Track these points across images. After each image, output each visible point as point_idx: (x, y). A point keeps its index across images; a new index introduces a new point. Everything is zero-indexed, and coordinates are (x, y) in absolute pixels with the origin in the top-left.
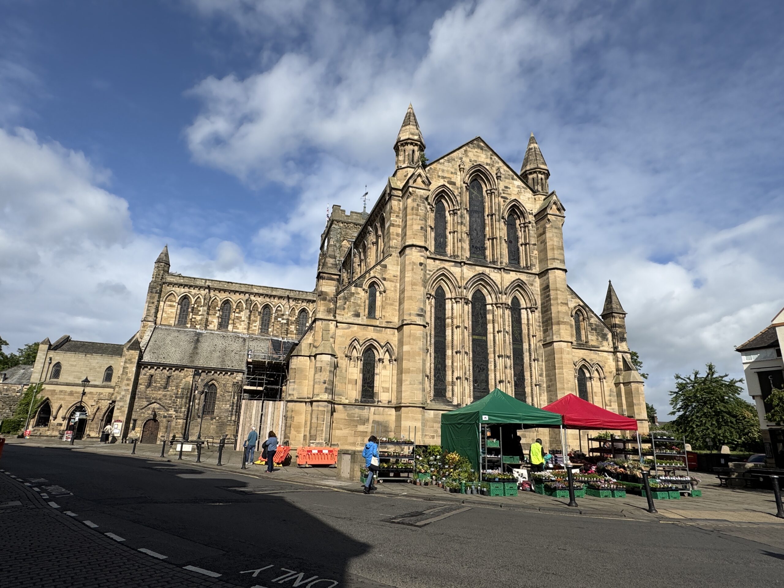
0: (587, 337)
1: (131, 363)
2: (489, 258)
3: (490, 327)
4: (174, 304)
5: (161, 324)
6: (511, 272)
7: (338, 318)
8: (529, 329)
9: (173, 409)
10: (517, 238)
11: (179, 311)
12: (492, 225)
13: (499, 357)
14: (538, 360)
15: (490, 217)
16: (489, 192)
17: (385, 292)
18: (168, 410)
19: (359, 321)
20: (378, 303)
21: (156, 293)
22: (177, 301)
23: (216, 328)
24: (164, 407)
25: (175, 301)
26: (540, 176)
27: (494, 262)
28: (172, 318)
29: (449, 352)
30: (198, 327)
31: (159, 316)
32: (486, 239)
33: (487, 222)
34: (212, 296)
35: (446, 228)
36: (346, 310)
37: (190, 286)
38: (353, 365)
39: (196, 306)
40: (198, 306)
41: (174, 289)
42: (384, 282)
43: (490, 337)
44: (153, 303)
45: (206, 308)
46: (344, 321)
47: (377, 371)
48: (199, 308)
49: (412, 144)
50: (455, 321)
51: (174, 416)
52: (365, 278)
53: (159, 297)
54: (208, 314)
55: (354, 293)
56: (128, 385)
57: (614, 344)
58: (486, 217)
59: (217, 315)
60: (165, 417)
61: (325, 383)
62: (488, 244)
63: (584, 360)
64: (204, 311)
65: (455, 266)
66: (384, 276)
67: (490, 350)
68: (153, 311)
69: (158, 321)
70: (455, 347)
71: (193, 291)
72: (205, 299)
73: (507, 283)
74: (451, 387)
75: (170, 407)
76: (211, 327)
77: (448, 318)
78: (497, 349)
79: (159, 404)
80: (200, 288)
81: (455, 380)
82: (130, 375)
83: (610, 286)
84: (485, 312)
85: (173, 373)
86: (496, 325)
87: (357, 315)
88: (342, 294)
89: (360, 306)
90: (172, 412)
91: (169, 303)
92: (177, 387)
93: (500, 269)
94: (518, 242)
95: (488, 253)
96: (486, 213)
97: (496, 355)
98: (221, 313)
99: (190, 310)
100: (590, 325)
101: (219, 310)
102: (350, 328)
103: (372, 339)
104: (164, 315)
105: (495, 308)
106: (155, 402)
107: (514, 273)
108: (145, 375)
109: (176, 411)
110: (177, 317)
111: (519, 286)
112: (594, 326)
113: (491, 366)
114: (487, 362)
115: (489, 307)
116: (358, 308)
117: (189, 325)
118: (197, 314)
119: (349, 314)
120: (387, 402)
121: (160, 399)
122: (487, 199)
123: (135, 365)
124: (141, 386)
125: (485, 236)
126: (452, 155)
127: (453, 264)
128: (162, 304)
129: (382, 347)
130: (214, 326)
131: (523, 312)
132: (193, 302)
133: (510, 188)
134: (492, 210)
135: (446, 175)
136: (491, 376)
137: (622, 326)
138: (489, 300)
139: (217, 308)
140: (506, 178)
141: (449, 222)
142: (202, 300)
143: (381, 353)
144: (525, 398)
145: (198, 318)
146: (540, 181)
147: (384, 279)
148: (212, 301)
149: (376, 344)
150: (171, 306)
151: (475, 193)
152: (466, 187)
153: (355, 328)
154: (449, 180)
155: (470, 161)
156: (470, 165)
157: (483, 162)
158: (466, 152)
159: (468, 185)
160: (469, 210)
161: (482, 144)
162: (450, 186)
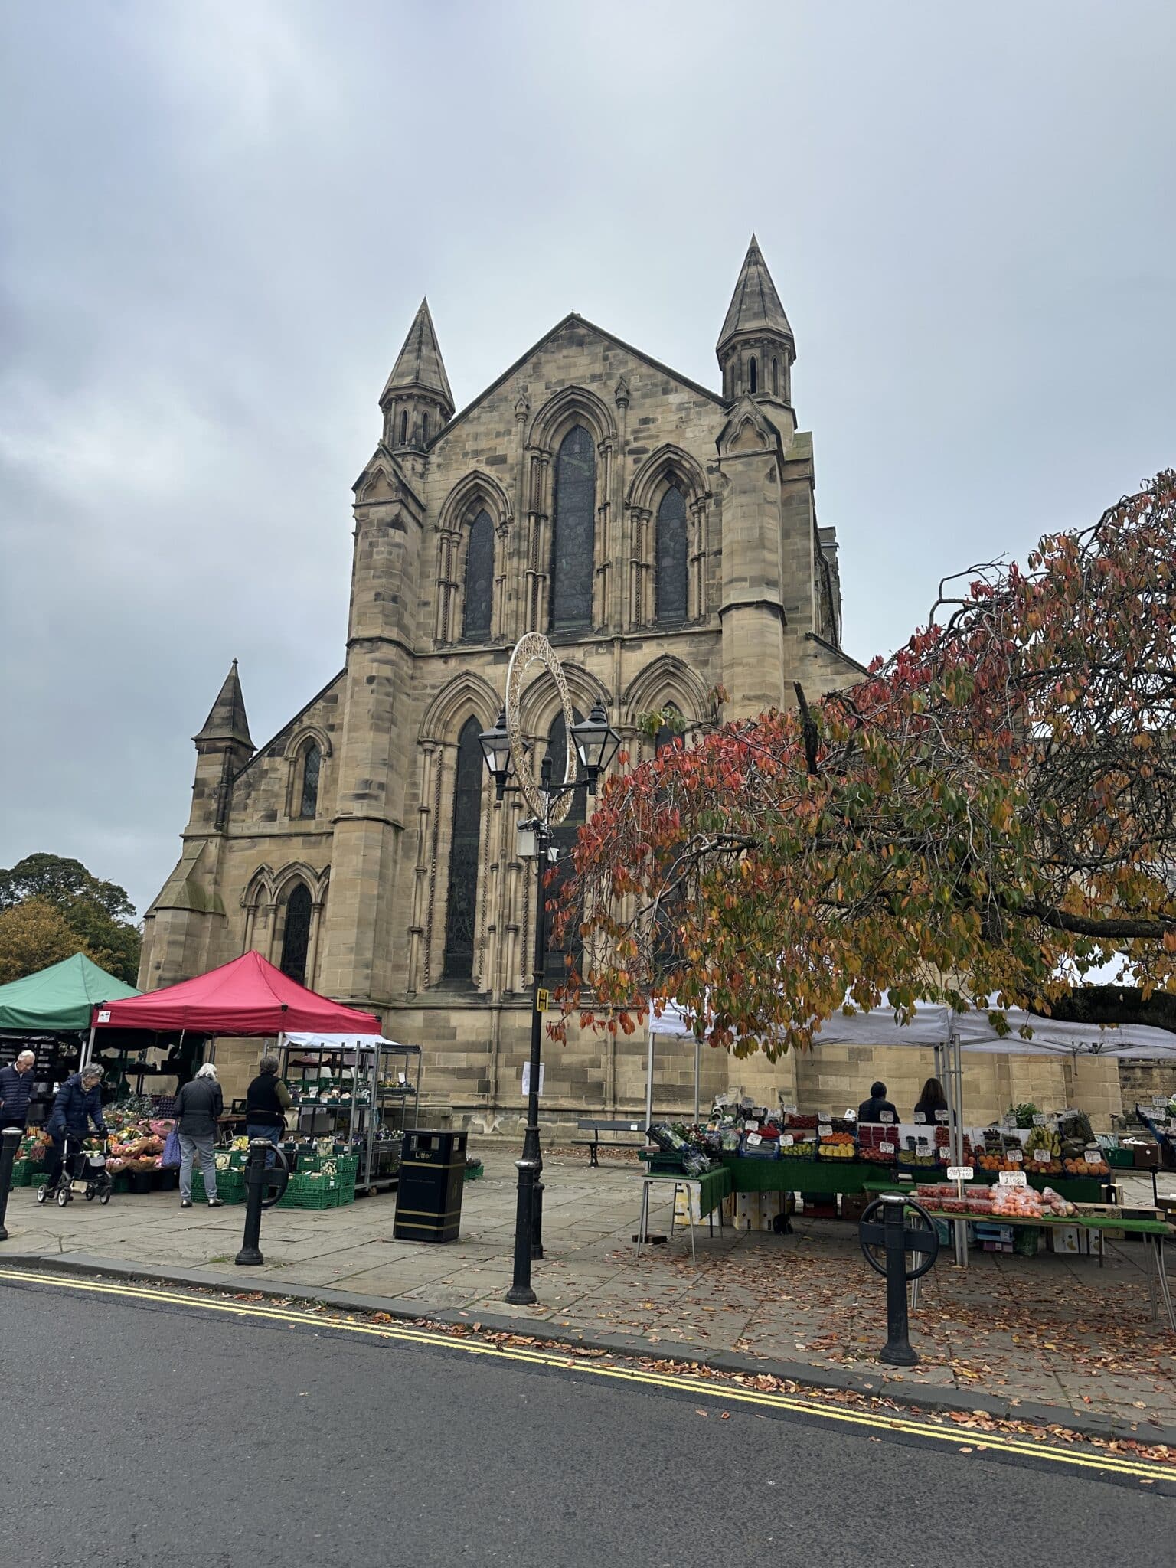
2: (597, 621)
6: (645, 643)
7: (229, 829)
10: (685, 546)
12: (605, 533)
15: (602, 514)
16: (602, 447)
17: (330, 755)
20: (322, 784)
27: (603, 628)
29: (482, 869)
33: (597, 527)
35: (490, 575)
36: (250, 810)
38: (262, 925)
42: (328, 734)
46: (247, 832)
47: (312, 931)
50: (493, 793)
52: (290, 734)
55: (267, 771)
58: (597, 518)
62: (597, 584)
65: (496, 661)
66: (331, 721)
70: (490, 856)
74: (478, 953)
77: (484, 789)
81: (486, 934)
87: (271, 817)
88: (243, 778)
89: (277, 795)
93: (611, 643)
94: (687, 555)
95: (596, 606)
96: (597, 505)
102: (254, 846)
103: (296, 863)
111: (665, 673)
116: (273, 800)
119: (256, 817)
122: (601, 468)
125: (593, 565)
129: (319, 879)
133: (654, 420)
134: (606, 495)
135: (483, 444)
140: (645, 396)
141: (500, 557)
143: (315, 892)
147: (331, 728)
149: (306, 874)
151: (575, 462)
152: (533, 458)
153: (266, 844)
154: (492, 454)
155: (547, 388)
156: (545, 397)
157: (583, 377)
158: (537, 366)
159: (542, 452)
160: (549, 512)
161: (582, 331)
162: (493, 471)
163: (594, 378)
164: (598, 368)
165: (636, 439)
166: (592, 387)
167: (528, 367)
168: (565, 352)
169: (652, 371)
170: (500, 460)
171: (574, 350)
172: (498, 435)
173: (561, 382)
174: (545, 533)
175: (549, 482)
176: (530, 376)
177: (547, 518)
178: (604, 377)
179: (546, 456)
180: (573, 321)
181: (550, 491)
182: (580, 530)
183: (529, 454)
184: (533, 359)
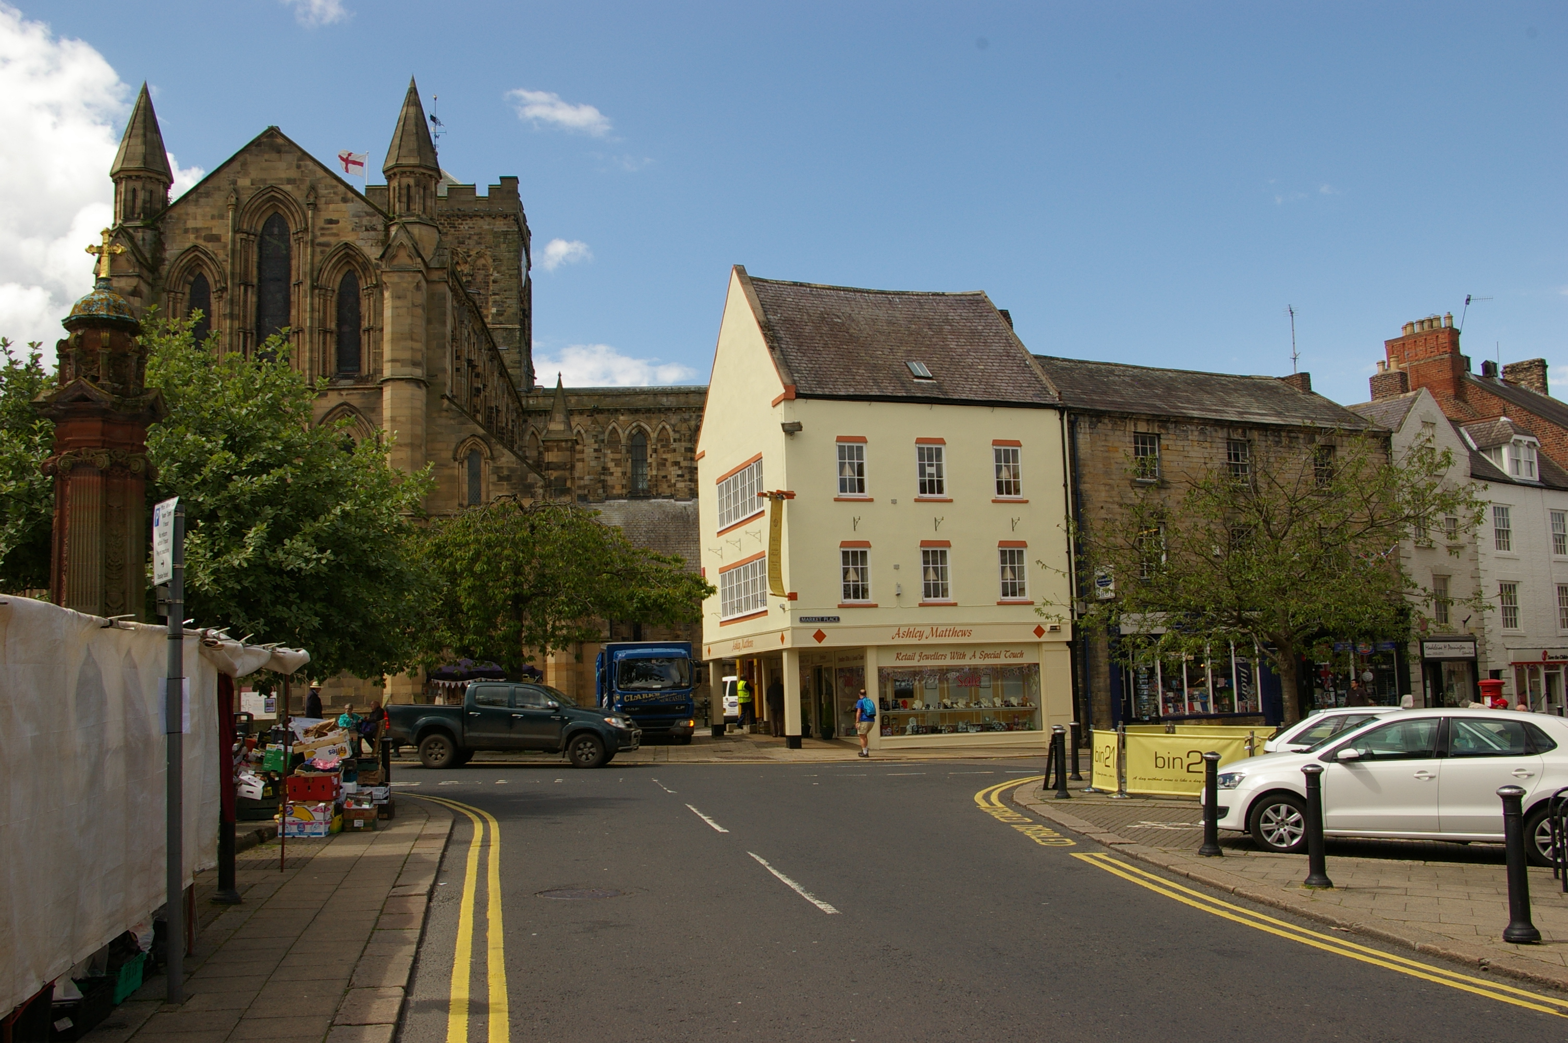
0: (488, 495)
6: (329, 393)
10: (359, 318)
12: (298, 304)
15: (297, 289)
16: (296, 236)
26: (406, 181)
32: (291, 333)
33: (292, 298)
58: (292, 288)
62: (294, 342)
73: (319, 416)
94: (359, 326)
96: (293, 281)
100: (497, 470)
107: (336, 393)
111: (347, 416)
112: (506, 473)
122: (294, 253)
133: (337, 222)
134: (299, 274)
135: (201, 224)
140: (328, 202)
151: (276, 242)
152: (241, 239)
154: (209, 232)
155: (252, 184)
156: (251, 191)
157: (281, 179)
158: (244, 165)
159: (249, 234)
160: (255, 281)
161: (280, 141)
162: (210, 247)
163: (290, 181)
164: (293, 174)
165: (322, 235)
166: (288, 188)
167: (236, 165)
168: (266, 156)
169: (335, 182)
170: (216, 238)
171: (274, 156)
172: (213, 217)
173: (264, 181)
174: (252, 298)
175: (254, 258)
176: (238, 173)
177: (253, 286)
178: (298, 182)
179: (252, 237)
180: (273, 132)
181: (255, 265)
182: (279, 296)
183: (238, 236)
184: (241, 159)
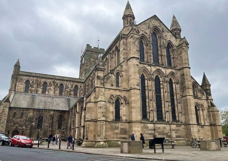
0: (197, 94)
1: (6, 107)
2: (160, 63)
3: (162, 90)
4: (23, 83)
5: (17, 92)
6: (169, 69)
7: (105, 87)
8: (176, 91)
9: (25, 126)
10: (170, 56)
11: (25, 86)
12: (161, 50)
13: (166, 102)
14: (180, 103)
15: (160, 47)
16: (159, 37)
17: (122, 76)
18: (22, 127)
19: (113, 88)
20: (120, 81)
21: (15, 79)
22: (24, 82)
23: (41, 93)
24: (21, 125)
25: (23, 82)
26: (178, 31)
27: (162, 65)
28: (22, 89)
29: (147, 100)
30: (33, 92)
31: (16, 88)
32: (159, 56)
33: (159, 49)
34: (39, 80)
35: (144, 51)
36: (108, 84)
37: (30, 76)
38: (111, 106)
39: (32, 84)
40: (33, 84)
41: (22, 77)
42: (122, 72)
43: (162, 94)
44: (14, 83)
45: (36, 85)
46: (108, 88)
47: (120, 108)
48: (34, 85)
49: (130, 17)
50: (149, 88)
51: (25, 129)
52: (114, 71)
53: (16, 80)
54: (37, 87)
55: (110, 77)
56: (5, 117)
57: (207, 97)
58: (159, 47)
59: (41, 88)
60: (21, 129)
61: (103, 113)
62: (160, 58)
63: (197, 103)
64: (36, 86)
65: (148, 66)
66: (122, 70)
67: (162, 99)
68: (14, 86)
69: (16, 90)
70: (150, 98)
71: (31, 78)
72: (36, 81)
73: (168, 73)
74: (148, 114)
75: (23, 125)
76: (39, 92)
77: (146, 87)
78: (165, 99)
79: (18, 124)
80: (34, 77)
81: (150, 111)
82: (6, 113)
83: (204, 74)
84: (160, 84)
85: (24, 112)
86: (164, 89)
87: (112, 85)
88: (106, 77)
89: (113, 82)
90: (24, 127)
91: (21, 83)
92: (26, 117)
93: (165, 68)
94: (170, 57)
95: (160, 61)
96: (159, 45)
97: (165, 101)
98: (43, 87)
99: (29, 86)
100: (198, 89)
101: (42, 86)
102: (109, 90)
103: (118, 95)
104: (19, 88)
105: (164, 83)
106: (17, 124)
107: (170, 69)
108: (12, 112)
109: (26, 127)
110: (24, 88)
111: (172, 74)
112: (199, 90)
113: (163, 106)
114: (161, 104)
115: (161, 83)
116: (112, 82)
117: (29, 92)
118: (33, 87)
119: (109, 85)
120: (125, 120)
121: (19, 122)
122: (159, 40)
123: (8, 108)
124: (11, 117)
125: (158, 54)
126: (145, 22)
127: (147, 65)
128: (17, 83)
129: (122, 98)
130: (40, 92)
131: (174, 84)
132: (31, 83)
133: (167, 36)
134: (161, 45)
135: (143, 30)
136: (163, 110)
137: (210, 90)
138: (161, 79)
139: (41, 85)
140: (166, 32)
141: (145, 48)
142: (35, 82)
143: (122, 101)
144: (176, 118)
145: (33, 89)
146: (178, 33)
147: (122, 71)
148: (39, 82)
149: (120, 97)
150: (21, 84)
151: (154, 37)
153: (112, 91)
156: (152, 26)
157: (157, 25)
161: (157, 18)
162: (145, 34)
164: (159, 25)
165: (165, 38)
166: (159, 27)
167: (149, 20)
168: (154, 20)
169: (166, 28)
170: (146, 33)
171: (155, 21)
172: (146, 29)
173: (154, 25)
174: (152, 47)
175: (152, 39)
176: (150, 22)
180: (155, 16)
181: (152, 41)
182: (156, 48)
183: (150, 34)
184: (150, 19)
